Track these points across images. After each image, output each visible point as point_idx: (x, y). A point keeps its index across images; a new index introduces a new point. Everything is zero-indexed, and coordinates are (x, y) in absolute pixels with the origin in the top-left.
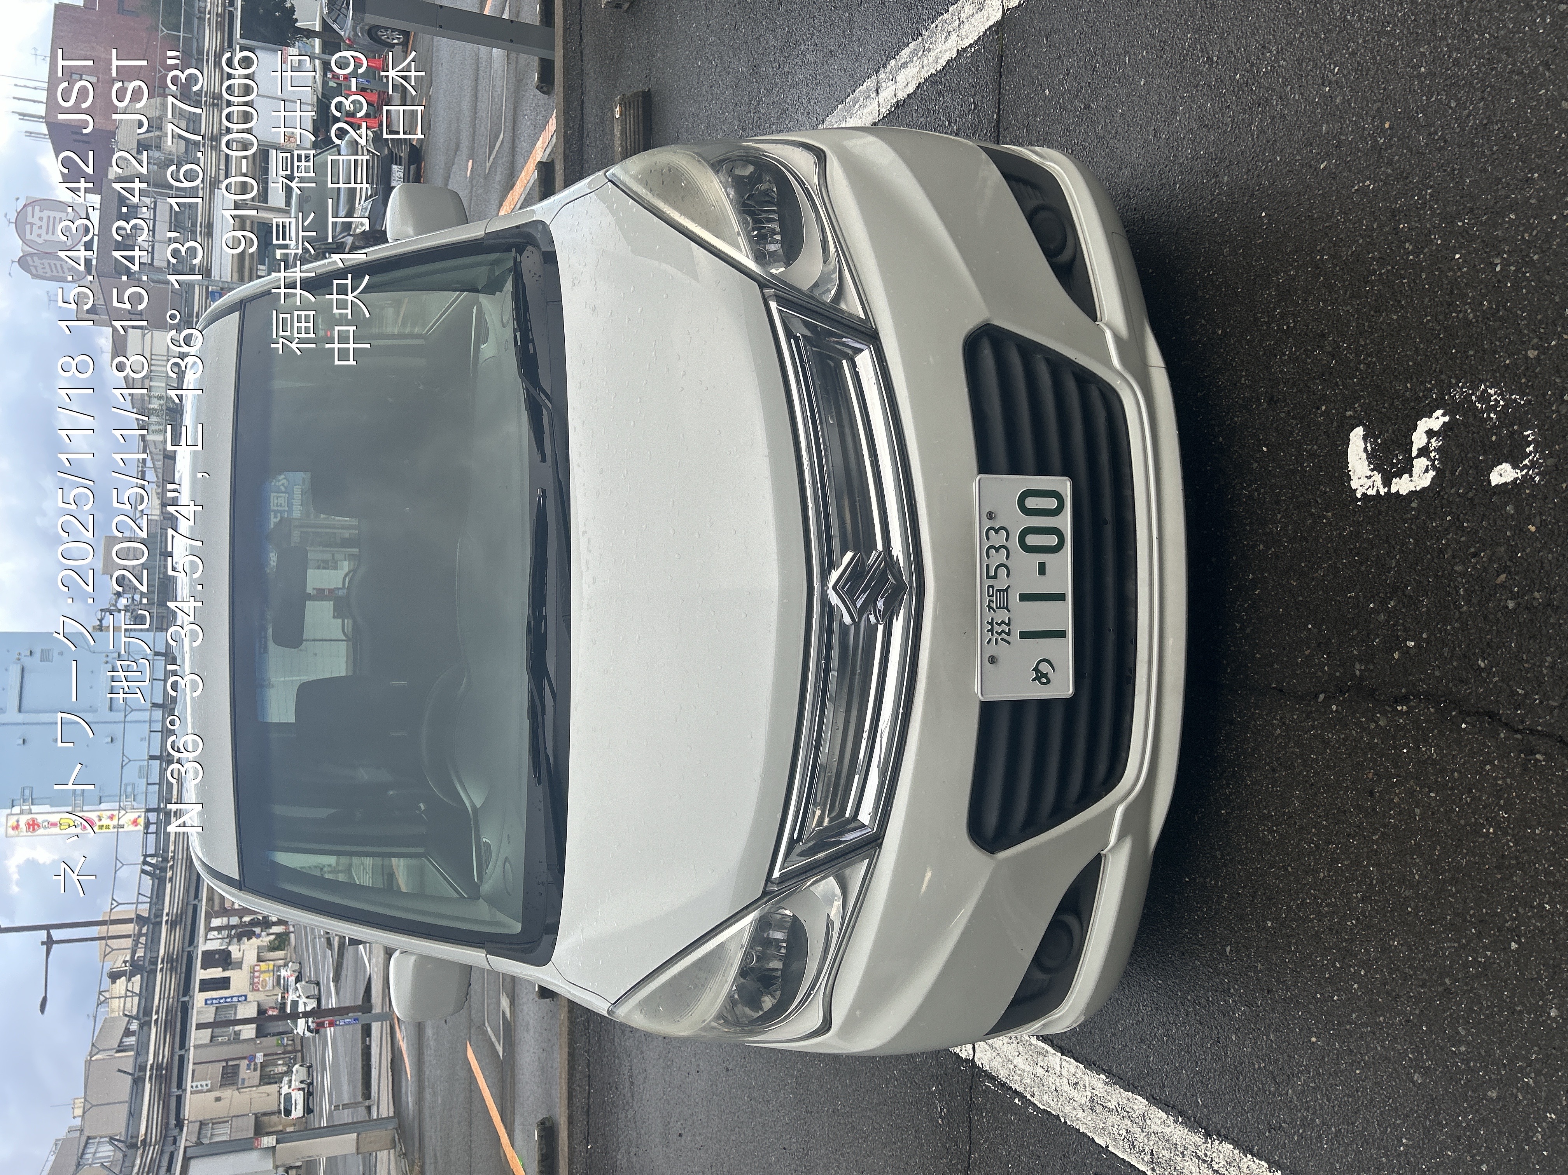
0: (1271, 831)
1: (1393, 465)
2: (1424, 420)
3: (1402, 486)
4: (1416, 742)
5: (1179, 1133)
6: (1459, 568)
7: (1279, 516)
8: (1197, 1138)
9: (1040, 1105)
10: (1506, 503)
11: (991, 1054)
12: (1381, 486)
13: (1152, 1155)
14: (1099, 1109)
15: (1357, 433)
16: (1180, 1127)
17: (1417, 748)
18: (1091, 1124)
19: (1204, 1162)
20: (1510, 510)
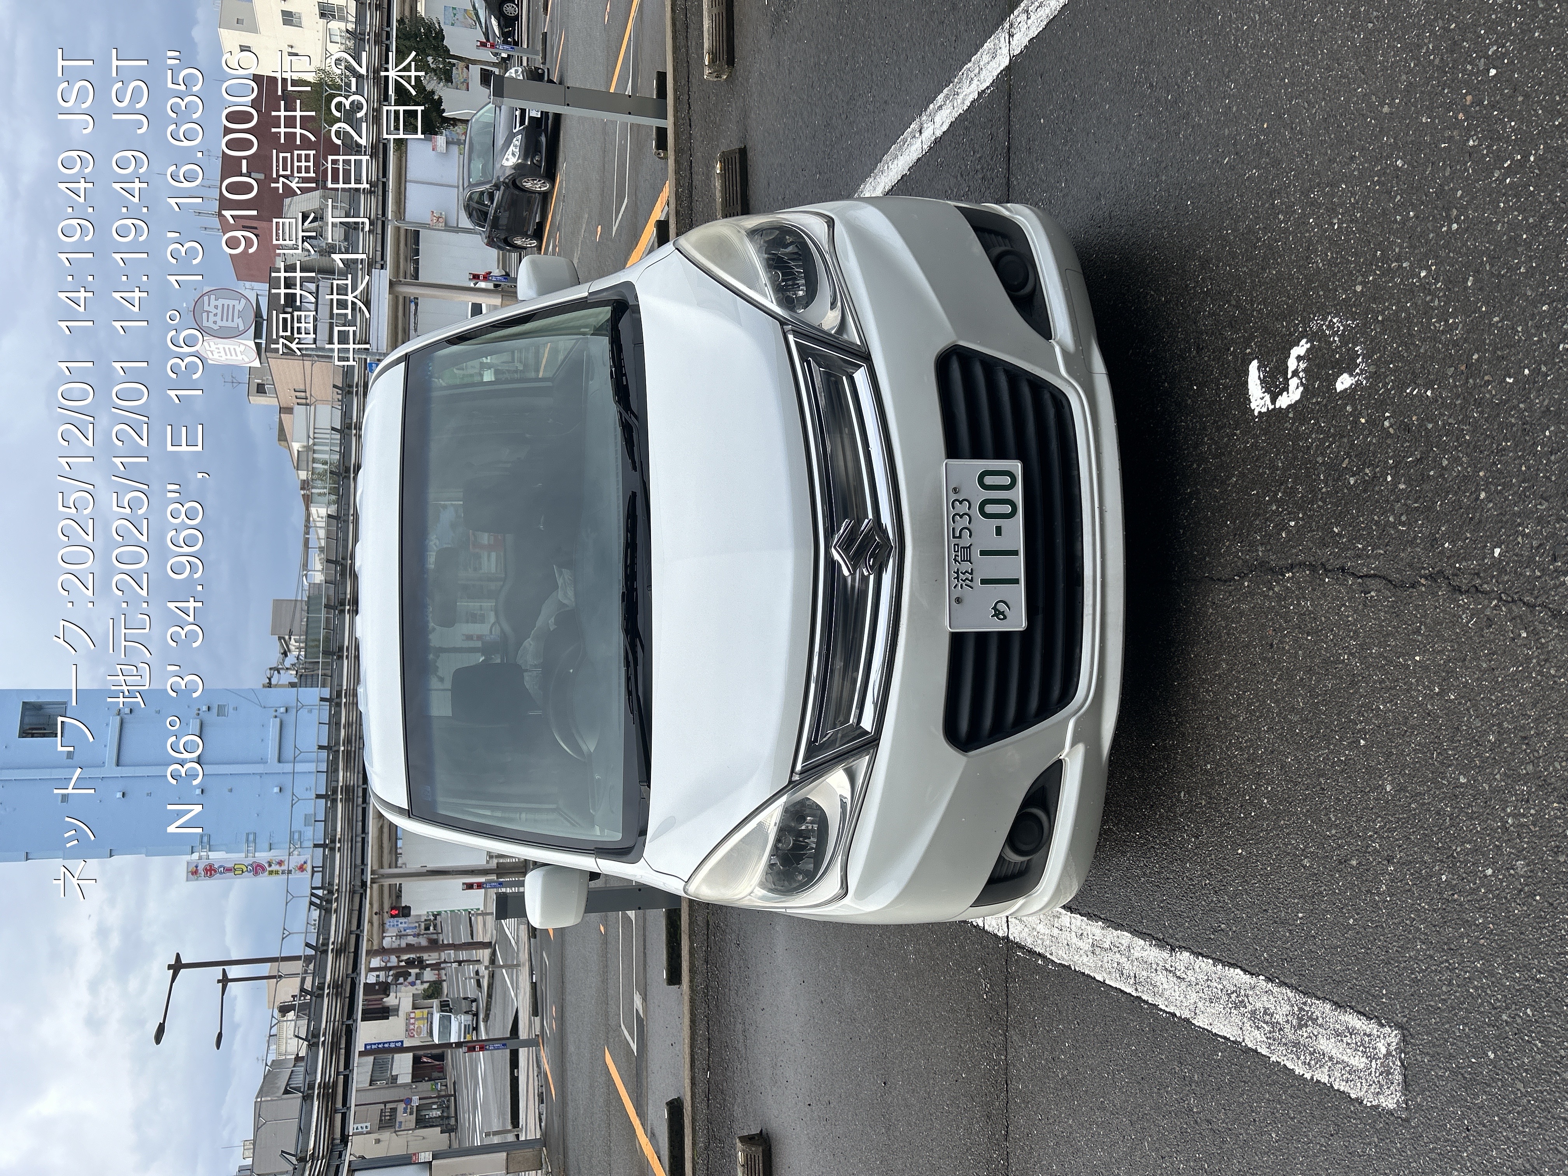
0: (1207, 691)
1: (1277, 387)
2: (1295, 348)
3: (1284, 401)
4: (1298, 599)
5: (1154, 954)
6: (1320, 459)
7: (1206, 439)
8: (1165, 955)
9: (1056, 960)
10: (1347, 404)
11: (1020, 927)
12: (1270, 404)
13: (1135, 977)
14: (1098, 951)
15: (1254, 364)
16: (1153, 949)
17: (1299, 604)
18: (1092, 965)
19: (1170, 971)
20: (1349, 408)
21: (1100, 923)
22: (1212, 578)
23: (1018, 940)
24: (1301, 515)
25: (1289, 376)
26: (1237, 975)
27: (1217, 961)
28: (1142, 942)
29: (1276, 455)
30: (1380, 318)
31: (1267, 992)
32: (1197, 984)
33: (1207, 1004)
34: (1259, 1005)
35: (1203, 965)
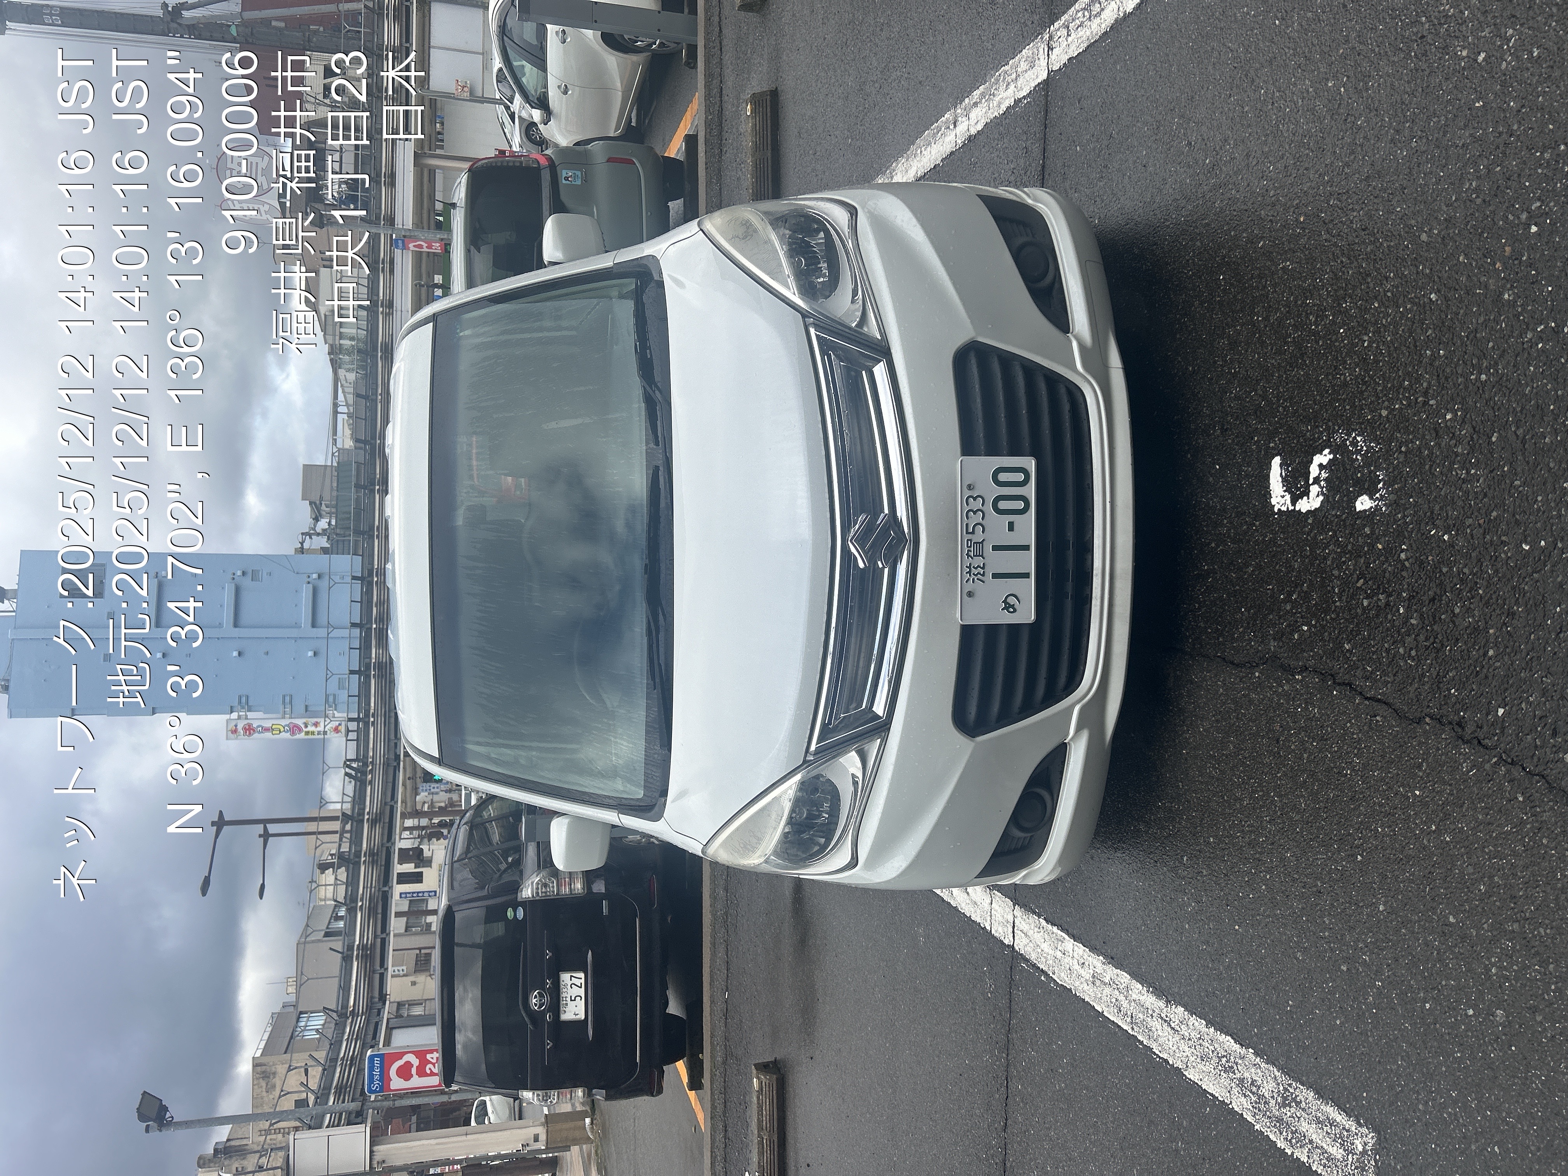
0: (1215, 768)
1: (1298, 489)
2: (1318, 455)
3: (1304, 505)
4: (1306, 703)
5: (1150, 1000)
6: (1336, 572)
7: (1225, 521)
8: (1161, 1004)
9: (1058, 981)
10: (1365, 526)
11: (1025, 941)
12: (1290, 505)
13: (1132, 1017)
14: (1098, 983)
15: (1276, 461)
16: (1150, 995)
17: (1306, 709)
18: (1093, 995)
19: (1166, 1021)
20: (1367, 530)
21: (1101, 958)
22: (1224, 659)
23: (1022, 952)
24: (1313, 622)
25: (1311, 481)
26: (1228, 1042)
27: (1210, 1023)
28: (1139, 986)
29: (1294, 557)
30: (1403, 449)
31: (1255, 1065)
32: (1189, 1039)
33: (1199, 1060)
34: (1247, 1075)
35: (1196, 1024)
